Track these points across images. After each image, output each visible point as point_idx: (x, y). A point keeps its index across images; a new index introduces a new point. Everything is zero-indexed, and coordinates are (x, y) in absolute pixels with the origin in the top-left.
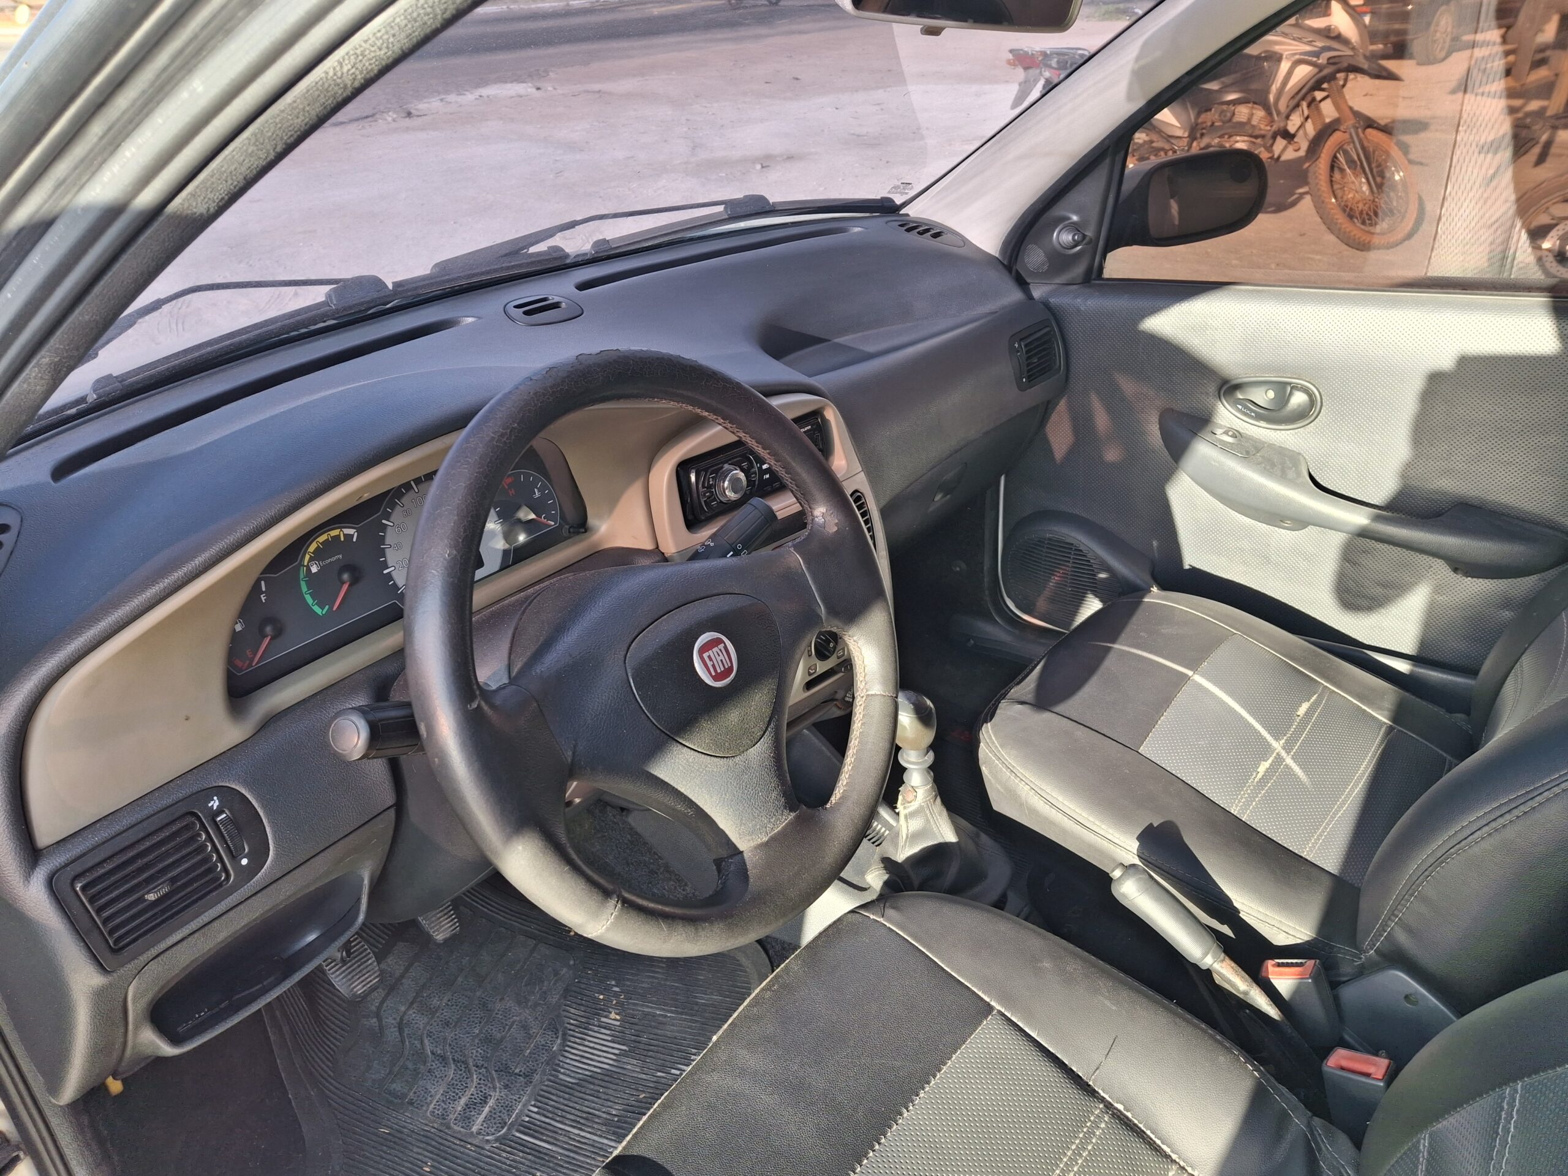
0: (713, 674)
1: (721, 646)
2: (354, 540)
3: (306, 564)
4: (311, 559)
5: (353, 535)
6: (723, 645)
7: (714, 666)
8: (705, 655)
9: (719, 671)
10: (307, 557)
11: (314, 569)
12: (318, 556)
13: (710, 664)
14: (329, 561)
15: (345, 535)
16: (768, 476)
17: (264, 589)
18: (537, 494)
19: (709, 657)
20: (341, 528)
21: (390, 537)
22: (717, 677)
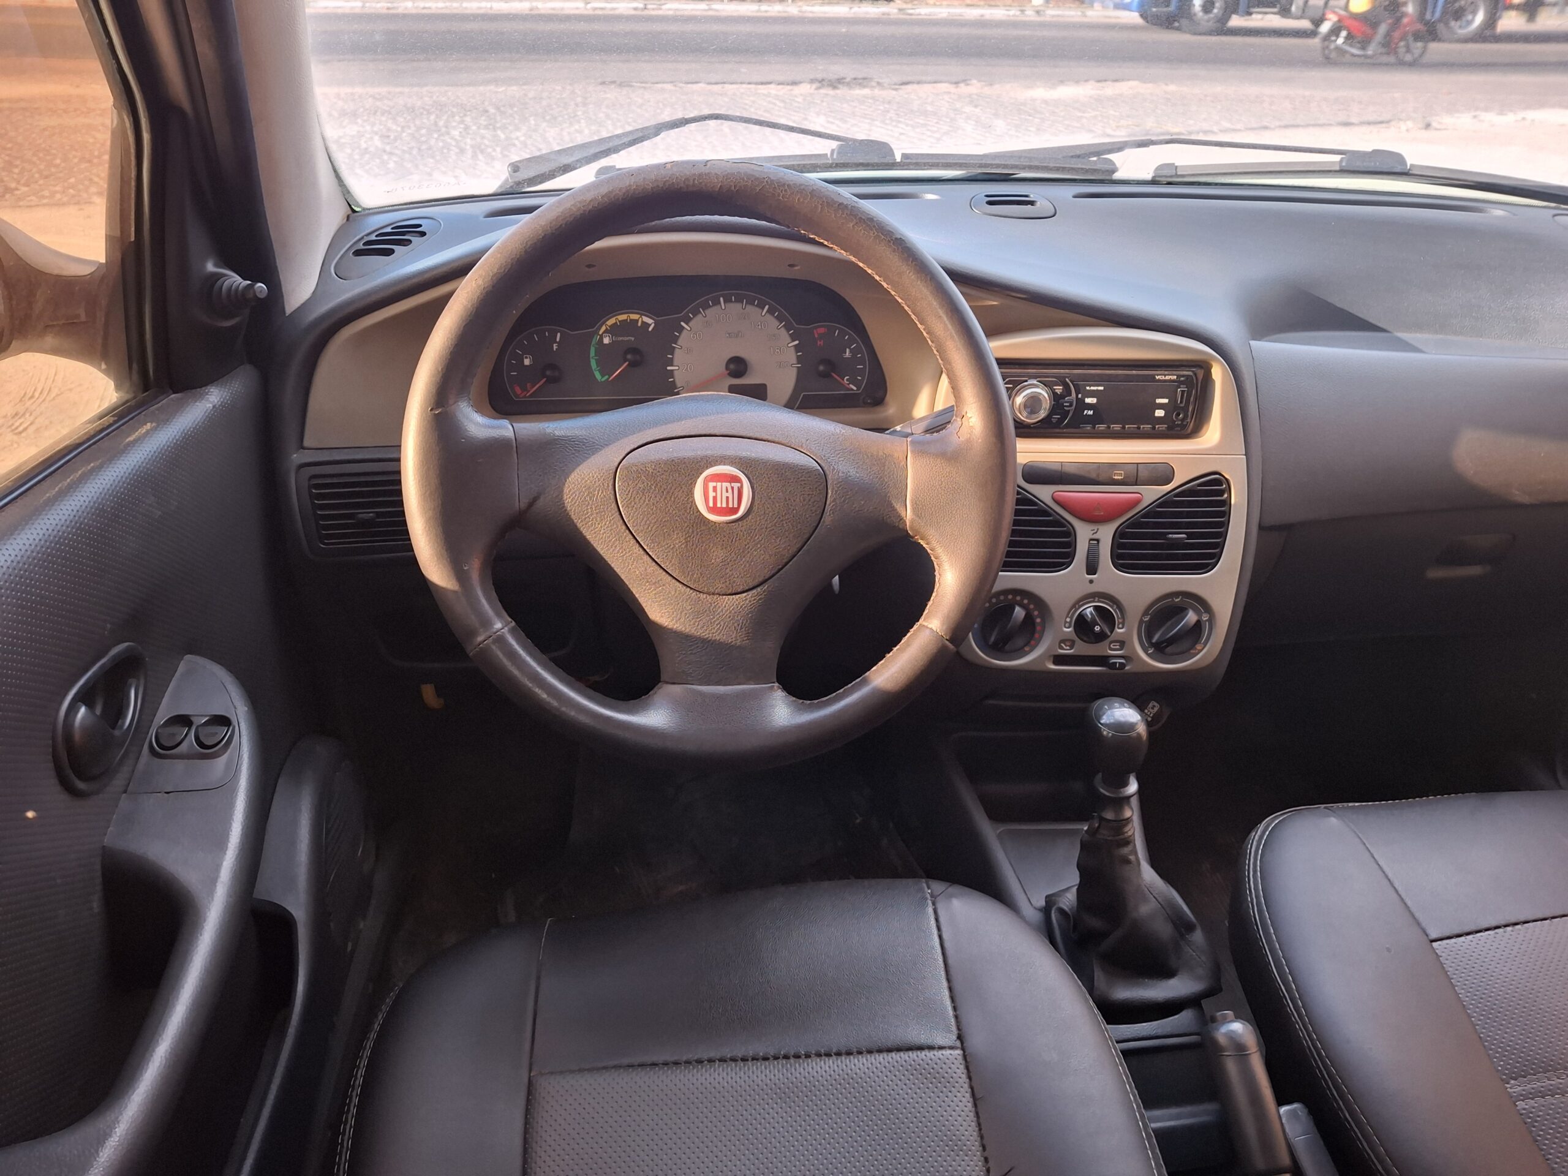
0: (711, 504)
1: (736, 485)
2: (650, 329)
3: (601, 333)
4: (606, 331)
5: (650, 325)
6: (739, 485)
7: (715, 498)
8: (711, 485)
9: (719, 505)
10: (603, 328)
11: (606, 341)
12: (613, 330)
13: (711, 494)
14: (621, 338)
15: (643, 322)
16: (1091, 413)
17: (558, 340)
18: (848, 354)
19: (715, 489)
20: (642, 315)
21: (684, 339)
22: (714, 510)
